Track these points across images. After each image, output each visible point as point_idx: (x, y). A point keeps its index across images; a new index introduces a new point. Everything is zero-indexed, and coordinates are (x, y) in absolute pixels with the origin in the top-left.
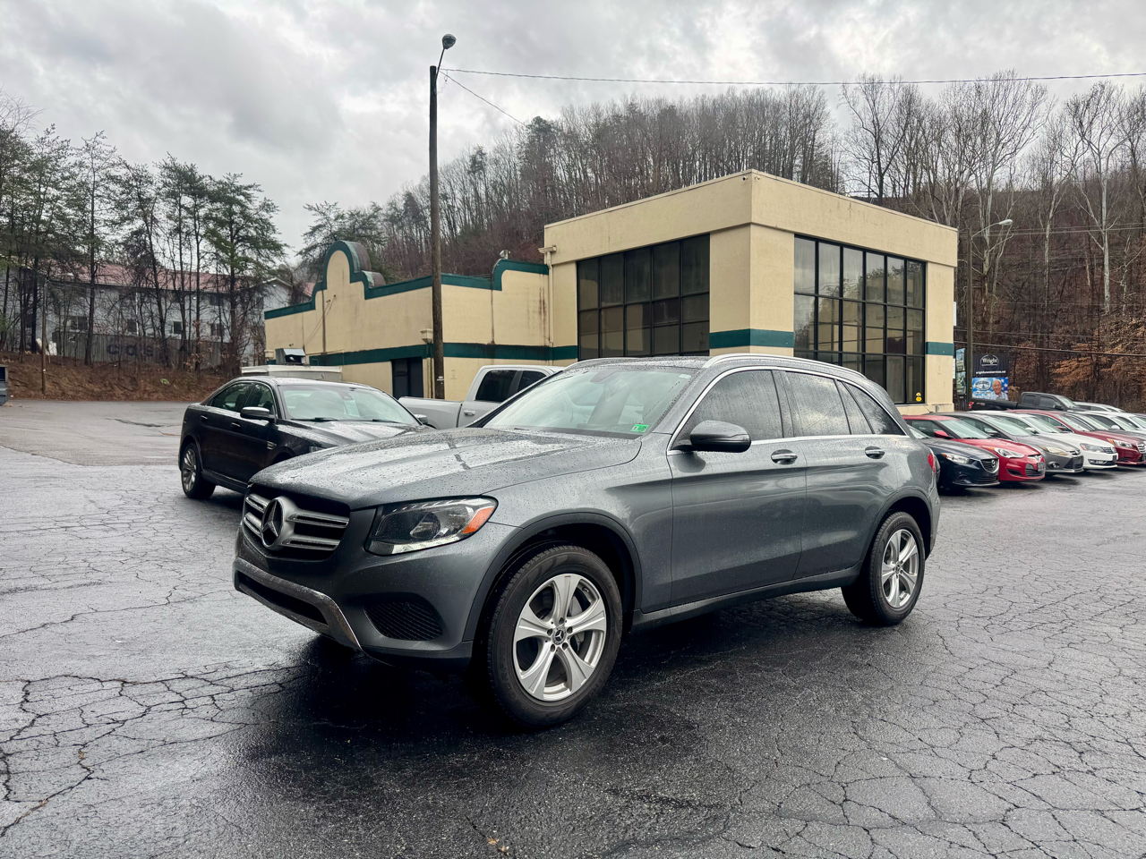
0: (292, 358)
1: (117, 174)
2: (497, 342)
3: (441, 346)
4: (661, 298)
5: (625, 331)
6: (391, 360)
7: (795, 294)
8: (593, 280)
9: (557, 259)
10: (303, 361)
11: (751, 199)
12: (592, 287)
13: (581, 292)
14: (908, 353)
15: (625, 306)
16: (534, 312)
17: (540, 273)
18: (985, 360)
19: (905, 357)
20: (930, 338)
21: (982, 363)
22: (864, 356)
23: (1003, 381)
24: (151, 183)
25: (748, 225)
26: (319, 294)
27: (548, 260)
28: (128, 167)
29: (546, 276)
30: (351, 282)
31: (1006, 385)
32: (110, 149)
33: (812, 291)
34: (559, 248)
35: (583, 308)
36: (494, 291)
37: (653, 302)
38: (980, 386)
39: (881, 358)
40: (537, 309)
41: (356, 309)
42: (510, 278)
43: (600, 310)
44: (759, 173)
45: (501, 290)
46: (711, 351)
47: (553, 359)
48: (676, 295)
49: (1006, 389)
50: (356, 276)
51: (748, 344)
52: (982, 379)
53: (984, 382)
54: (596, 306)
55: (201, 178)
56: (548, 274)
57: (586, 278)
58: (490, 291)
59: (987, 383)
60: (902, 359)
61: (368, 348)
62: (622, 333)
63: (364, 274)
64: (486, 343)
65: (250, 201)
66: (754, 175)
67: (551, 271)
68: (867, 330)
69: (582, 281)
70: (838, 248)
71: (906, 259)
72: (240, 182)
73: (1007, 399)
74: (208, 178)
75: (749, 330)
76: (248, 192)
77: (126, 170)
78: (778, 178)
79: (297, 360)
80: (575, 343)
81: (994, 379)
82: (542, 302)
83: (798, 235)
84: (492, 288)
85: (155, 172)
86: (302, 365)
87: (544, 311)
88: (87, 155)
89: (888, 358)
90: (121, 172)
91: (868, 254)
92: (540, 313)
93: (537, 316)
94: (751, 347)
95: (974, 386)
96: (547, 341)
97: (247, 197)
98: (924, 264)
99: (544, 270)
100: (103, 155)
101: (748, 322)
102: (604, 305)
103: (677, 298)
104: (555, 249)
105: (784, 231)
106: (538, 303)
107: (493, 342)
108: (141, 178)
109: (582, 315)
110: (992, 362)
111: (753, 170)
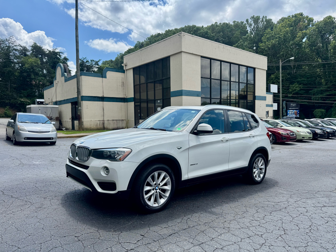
0: (39, 102)
1: (18, 48)
2: (105, 96)
3: (80, 97)
4: (157, 80)
5: (147, 92)
6: (71, 103)
7: (201, 77)
8: (138, 75)
9: (128, 68)
10: (44, 104)
11: (181, 43)
12: (137, 77)
13: (135, 79)
14: (248, 100)
15: (147, 83)
16: (119, 86)
17: (122, 73)
18: (292, 105)
19: (247, 101)
20: (256, 94)
21: (291, 106)
22: (230, 100)
23: (297, 111)
24: (28, 51)
25: (181, 52)
26: (55, 81)
27: (124, 69)
28: (22, 47)
29: (124, 74)
30: (62, 76)
31: (298, 112)
32: (14, 41)
33: (209, 77)
34: (128, 64)
35: (135, 84)
36: (104, 79)
37: (155, 81)
38: (290, 113)
39: (238, 101)
40: (121, 85)
41: (63, 86)
42: (110, 74)
43: (140, 85)
44: (185, 33)
45: (106, 78)
46: (171, 98)
47: (127, 102)
48: (161, 79)
49: (298, 113)
50: (63, 75)
51: (182, 95)
52: (291, 111)
53: (291, 112)
54: (139, 84)
55: (43, 49)
56: (125, 73)
57: (136, 74)
58: (102, 78)
59: (292, 112)
60: (245, 101)
61: (65, 99)
62: (146, 92)
63: (64, 74)
64: (100, 96)
65: (60, 57)
66: (182, 34)
67: (126, 72)
68: (231, 91)
69: (135, 75)
70: (220, 62)
71: (247, 67)
72: (57, 51)
73: (299, 117)
74: (47, 50)
75: (182, 90)
76: (61, 54)
77: (20, 47)
78: (193, 35)
79: (42, 103)
80: (133, 97)
81: (295, 110)
82: (123, 83)
83: (202, 57)
84: (102, 77)
85: (30, 48)
86: (44, 105)
87: (124, 86)
88: (7, 42)
89: (240, 101)
90: (19, 48)
91: (231, 64)
92: (122, 86)
93: (121, 87)
94: (183, 96)
95: (288, 113)
96: (125, 96)
97: (60, 56)
98: (254, 69)
99: (123, 72)
100: (12, 43)
101: (182, 87)
102: (141, 83)
103: (161, 80)
104: (126, 64)
105: (196, 55)
106: (121, 83)
107: (103, 96)
108: (25, 49)
109: (135, 86)
110: (294, 105)
111: (182, 32)
